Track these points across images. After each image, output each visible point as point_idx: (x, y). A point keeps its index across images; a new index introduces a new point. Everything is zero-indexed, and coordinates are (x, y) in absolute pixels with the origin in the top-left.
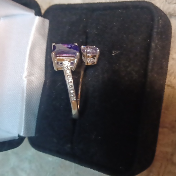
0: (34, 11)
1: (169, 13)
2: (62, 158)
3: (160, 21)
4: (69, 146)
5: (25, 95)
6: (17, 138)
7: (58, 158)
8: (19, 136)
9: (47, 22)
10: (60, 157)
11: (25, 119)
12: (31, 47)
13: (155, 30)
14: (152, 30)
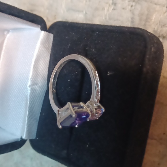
0: (40, 26)
1: (162, 35)
2: (59, 162)
3: (153, 48)
4: (65, 152)
5: (28, 102)
6: (20, 140)
7: (55, 161)
8: (21, 138)
9: (51, 36)
10: (57, 161)
11: (27, 124)
12: (35, 59)
13: (147, 57)
14: (144, 56)
